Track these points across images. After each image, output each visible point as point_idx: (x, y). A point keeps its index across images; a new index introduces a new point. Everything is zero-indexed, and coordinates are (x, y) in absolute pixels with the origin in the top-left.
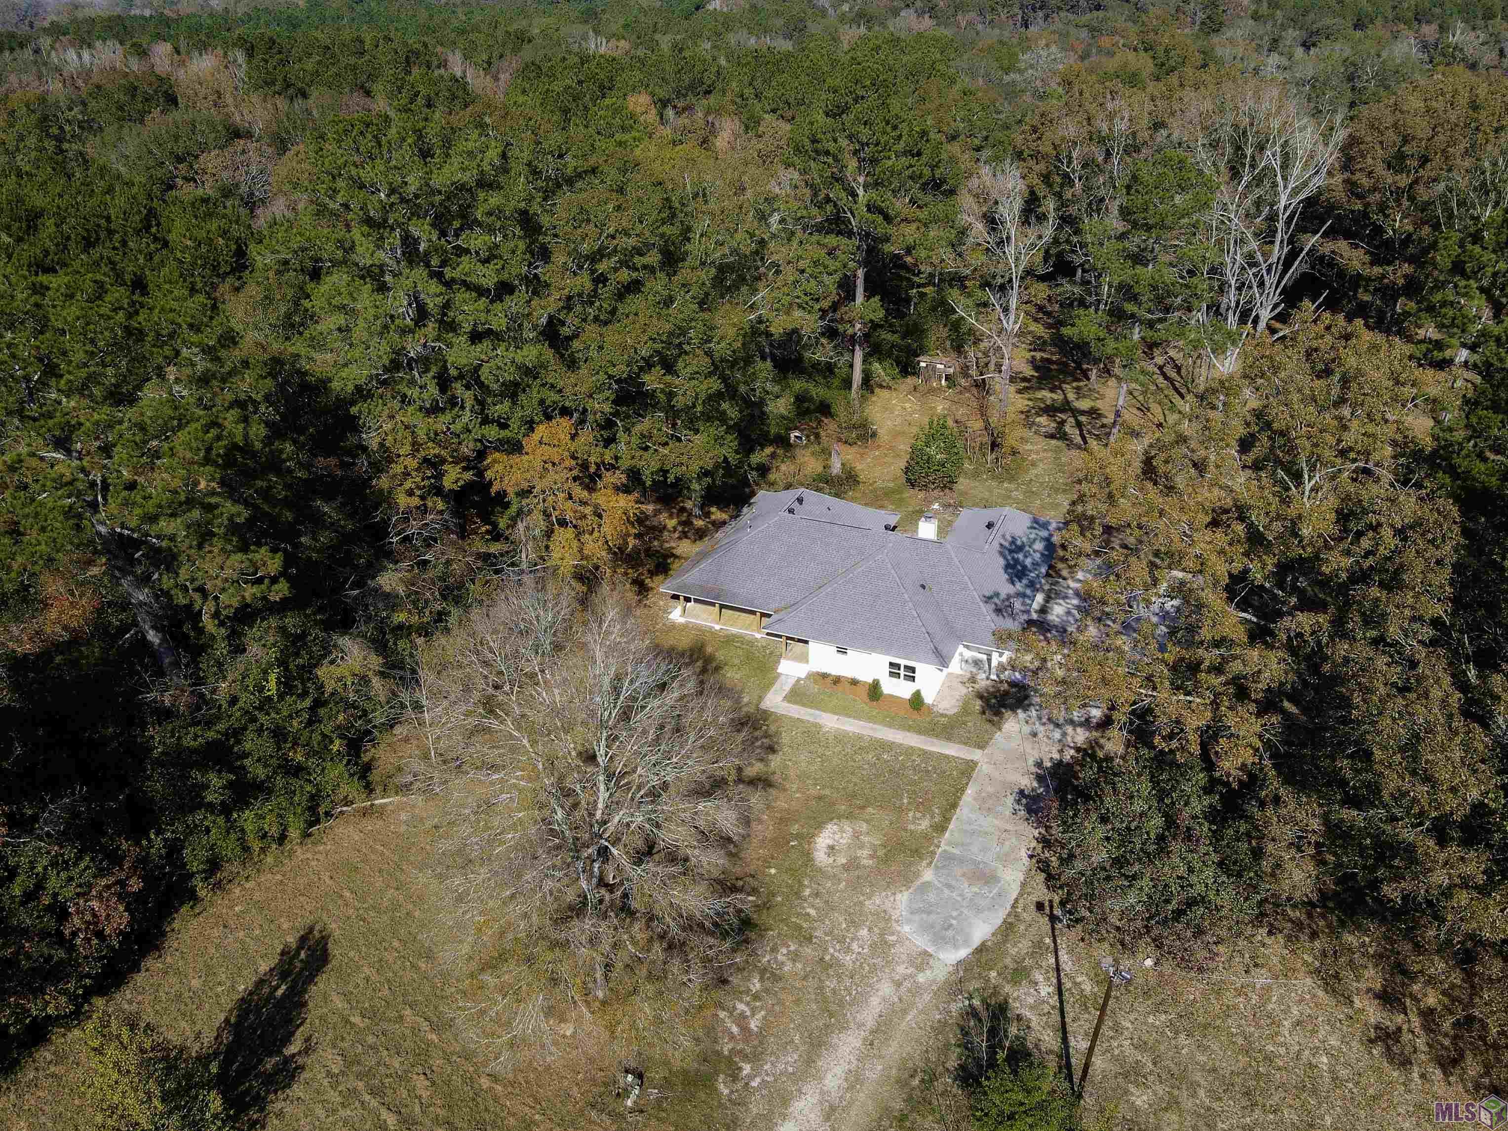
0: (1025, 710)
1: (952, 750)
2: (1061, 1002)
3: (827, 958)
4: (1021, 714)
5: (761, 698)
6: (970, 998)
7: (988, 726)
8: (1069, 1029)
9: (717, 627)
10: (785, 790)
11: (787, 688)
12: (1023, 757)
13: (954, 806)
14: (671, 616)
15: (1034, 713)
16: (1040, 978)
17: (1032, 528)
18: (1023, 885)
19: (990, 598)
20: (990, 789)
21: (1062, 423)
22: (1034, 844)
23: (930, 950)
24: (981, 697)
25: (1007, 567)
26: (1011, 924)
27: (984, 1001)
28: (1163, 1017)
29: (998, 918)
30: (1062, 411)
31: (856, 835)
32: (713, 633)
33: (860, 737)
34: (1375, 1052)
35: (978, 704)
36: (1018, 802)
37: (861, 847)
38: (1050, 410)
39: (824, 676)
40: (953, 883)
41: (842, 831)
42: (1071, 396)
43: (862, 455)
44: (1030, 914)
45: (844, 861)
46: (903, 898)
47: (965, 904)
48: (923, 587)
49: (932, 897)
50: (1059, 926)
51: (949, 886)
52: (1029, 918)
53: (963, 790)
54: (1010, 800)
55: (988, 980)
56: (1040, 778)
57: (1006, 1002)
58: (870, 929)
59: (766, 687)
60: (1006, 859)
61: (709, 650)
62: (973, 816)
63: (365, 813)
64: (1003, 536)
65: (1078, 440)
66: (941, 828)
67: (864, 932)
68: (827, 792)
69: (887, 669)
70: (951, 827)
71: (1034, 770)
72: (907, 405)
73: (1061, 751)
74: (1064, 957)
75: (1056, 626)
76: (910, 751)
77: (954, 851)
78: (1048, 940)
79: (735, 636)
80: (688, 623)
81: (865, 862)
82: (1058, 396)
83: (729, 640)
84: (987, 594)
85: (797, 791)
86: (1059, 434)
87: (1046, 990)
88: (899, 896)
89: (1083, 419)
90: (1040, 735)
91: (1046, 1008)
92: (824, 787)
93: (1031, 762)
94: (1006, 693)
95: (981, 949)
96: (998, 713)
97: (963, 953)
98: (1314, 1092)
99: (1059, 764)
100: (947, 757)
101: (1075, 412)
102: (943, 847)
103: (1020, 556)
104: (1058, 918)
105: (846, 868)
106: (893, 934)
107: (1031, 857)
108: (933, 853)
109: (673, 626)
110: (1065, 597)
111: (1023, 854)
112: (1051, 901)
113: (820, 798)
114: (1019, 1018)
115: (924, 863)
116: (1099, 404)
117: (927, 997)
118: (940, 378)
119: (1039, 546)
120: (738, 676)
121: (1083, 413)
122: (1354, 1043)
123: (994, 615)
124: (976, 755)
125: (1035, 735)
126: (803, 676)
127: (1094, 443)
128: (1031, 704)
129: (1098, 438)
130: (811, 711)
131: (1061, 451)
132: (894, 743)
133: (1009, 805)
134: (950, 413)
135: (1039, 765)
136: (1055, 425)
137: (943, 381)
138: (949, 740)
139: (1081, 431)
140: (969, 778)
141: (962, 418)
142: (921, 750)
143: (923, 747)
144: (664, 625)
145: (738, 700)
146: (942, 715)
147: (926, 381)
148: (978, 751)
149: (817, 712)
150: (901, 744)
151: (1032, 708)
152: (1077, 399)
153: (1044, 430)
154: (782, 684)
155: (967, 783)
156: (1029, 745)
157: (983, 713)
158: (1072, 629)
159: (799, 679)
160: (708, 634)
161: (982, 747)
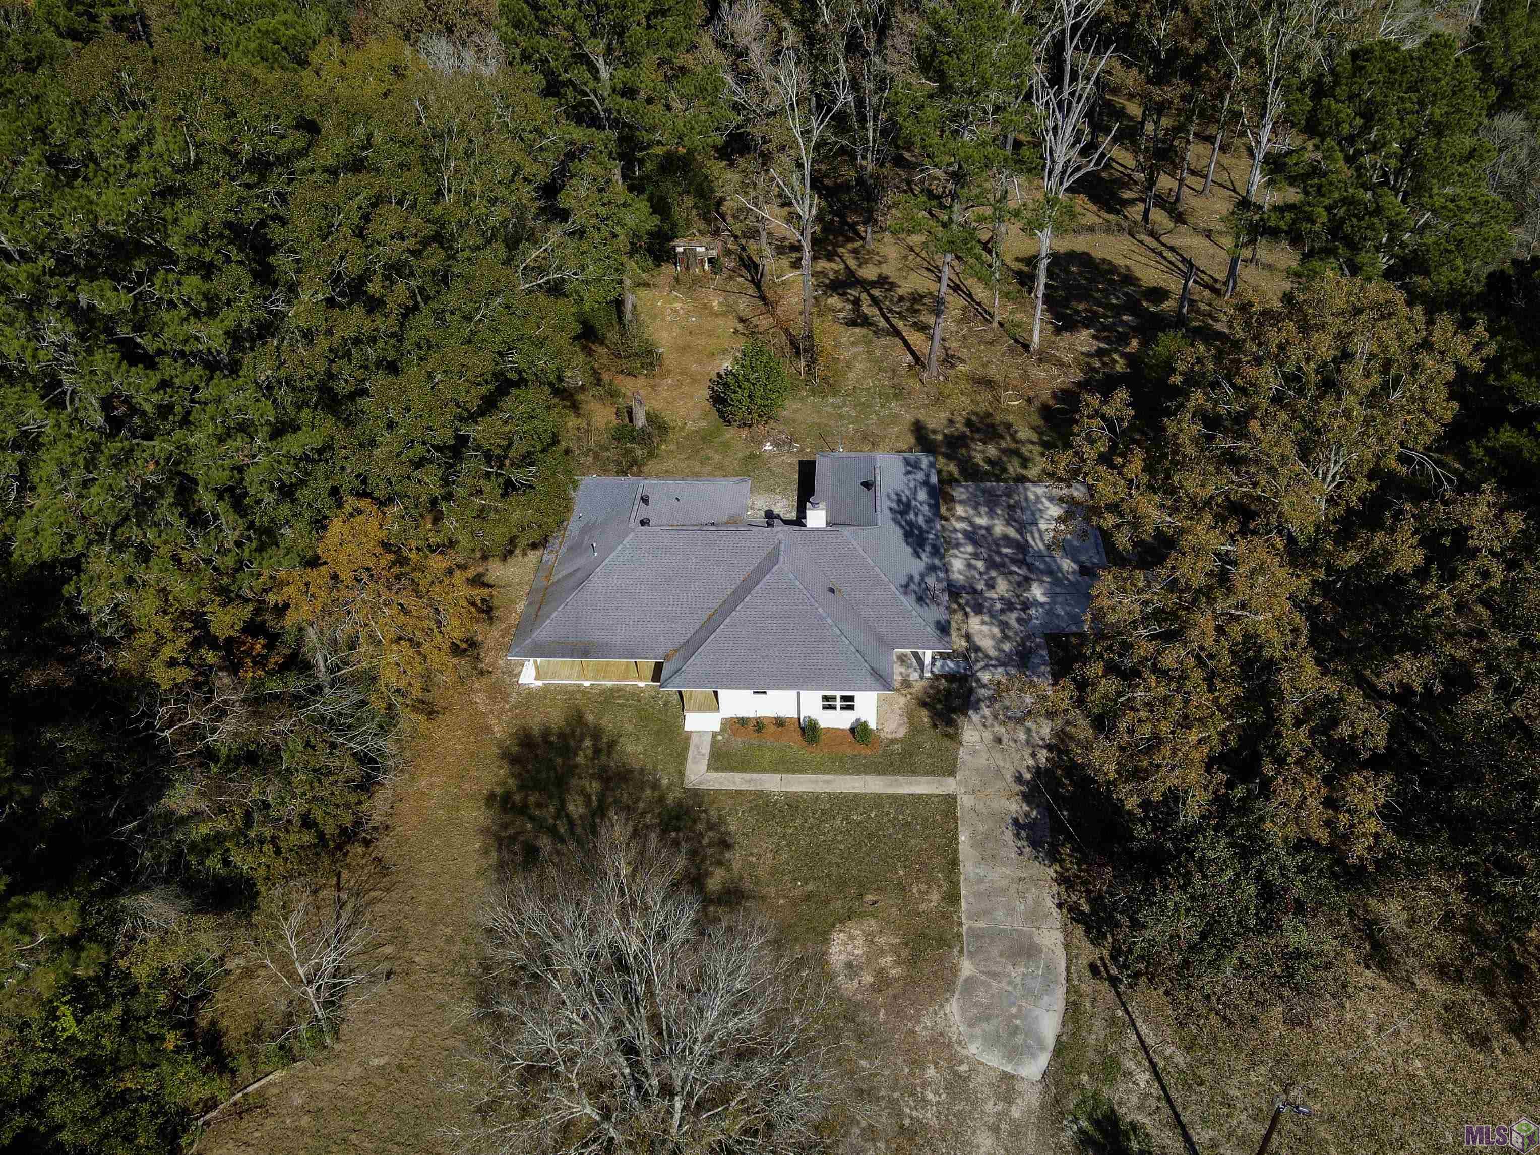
0: (977, 709)
1: (922, 786)
2: (1163, 1088)
3: (907, 1122)
4: (975, 718)
5: (681, 774)
6: (1076, 1120)
7: (947, 743)
8: (1185, 1120)
9: (587, 684)
10: (764, 898)
11: (706, 750)
12: (998, 771)
13: (954, 863)
14: (523, 679)
15: (986, 712)
16: (1131, 1065)
17: (908, 473)
18: (1067, 946)
19: (906, 586)
20: (981, 828)
21: (857, 302)
22: (1055, 889)
23: (1009, 1069)
24: (924, 704)
25: (908, 535)
26: (1074, 1003)
27: (1090, 1118)
28: (1262, 1070)
29: (1057, 999)
30: (852, 285)
31: (870, 939)
32: (584, 692)
33: (816, 797)
34: (1455, 1037)
35: (924, 716)
36: (1017, 836)
37: (882, 953)
38: (837, 286)
39: (743, 722)
40: (998, 969)
41: (852, 938)
42: (852, 263)
43: (653, 387)
44: (1088, 985)
45: (870, 979)
46: (953, 1008)
47: (1018, 993)
48: (832, 590)
49: (981, 996)
50: (1122, 988)
51: (994, 975)
52: (1089, 990)
53: (955, 839)
54: (1009, 835)
55: (1083, 1088)
56: (1027, 797)
57: (1113, 1111)
58: (936, 1064)
59: (681, 756)
60: (1035, 916)
61: (590, 718)
62: (981, 871)
63: (240, 1112)
64: (888, 496)
65: (882, 323)
66: (953, 898)
67: (931, 1072)
68: (810, 887)
69: (820, 703)
70: (963, 893)
71: (1018, 788)
72: (677, 306)
73: (1034, 755)
74: (1143, 1028)
75: (964, 587)
76: (878, 800)
77: (979, 925)
78: (1120, 1013)
79: (612, 690)
80: (546, 686)
81: (895, 972)
82: (838, 266)
83: (609, 697)
84: (904, 582)
85: (778, 896)
86: (858, 320)
87: (1143, 1078)
88: (947, 1008)
89: (876, 292)
90: (1005, 740)
91: (1154, 1103)
92: (806, 882)
93: (1009, 777)
94: (948, 693)
95: (1059, 1050)
96: (951, 723)
97: (1043, 1060)
98: (1426, 1110)
99: (1038, 772)
100: (920, 796)
101: (866, 285)
102: (967, 924)
103: (912, 516)
104: (1116, 978)
105: (877, 988)
106: (961, 1062)
107: (1059, 906)
108: (959, 935)
109: (531, 695)
110: (958, 546)
111: (1050, 904)
112: (1102, 959)
113: (809, 897)
114: (1134, 1127)
115: (956, 952)
116: (886, 270)
117: (1032, 1136)
118: (702, 261)
119: (922, 495)
120: (640, 748)
121: (873, 284)
122: (1434, 1034)
123: (918, 607)
124: (949, 786)
125: (999, 741)
126: (717, 728)
127: (900, 324)
128: (979, 700)
129: (902, 317)
130: (747, 776)
131: (870, 341)
132: (856, 795)
133: (1011, 843)
134: (729, 309)
135: (1019, 779)
136: (850, 306)
137: (706, 266)
138: (914, 773)
139: (881, 309)
140: (956, 819)
141: (746, 314)
142: (889, 796)
143: (890, 791)
144: (519, 694)
145: (655, 786)
146: (893, 741)
147: (687, 268)
148: (951, 780)
149: (755, 776)
150: (865, 794)
151: (982, 705)
152: (860, 266)
153: (841, 315)
154: (697, 747)
155: (956, 828)
156: (998, 756)
157: (935, 726)
158: (980, 586)
159: (715, 735)
160: (578, 696)
161: (952, 773)
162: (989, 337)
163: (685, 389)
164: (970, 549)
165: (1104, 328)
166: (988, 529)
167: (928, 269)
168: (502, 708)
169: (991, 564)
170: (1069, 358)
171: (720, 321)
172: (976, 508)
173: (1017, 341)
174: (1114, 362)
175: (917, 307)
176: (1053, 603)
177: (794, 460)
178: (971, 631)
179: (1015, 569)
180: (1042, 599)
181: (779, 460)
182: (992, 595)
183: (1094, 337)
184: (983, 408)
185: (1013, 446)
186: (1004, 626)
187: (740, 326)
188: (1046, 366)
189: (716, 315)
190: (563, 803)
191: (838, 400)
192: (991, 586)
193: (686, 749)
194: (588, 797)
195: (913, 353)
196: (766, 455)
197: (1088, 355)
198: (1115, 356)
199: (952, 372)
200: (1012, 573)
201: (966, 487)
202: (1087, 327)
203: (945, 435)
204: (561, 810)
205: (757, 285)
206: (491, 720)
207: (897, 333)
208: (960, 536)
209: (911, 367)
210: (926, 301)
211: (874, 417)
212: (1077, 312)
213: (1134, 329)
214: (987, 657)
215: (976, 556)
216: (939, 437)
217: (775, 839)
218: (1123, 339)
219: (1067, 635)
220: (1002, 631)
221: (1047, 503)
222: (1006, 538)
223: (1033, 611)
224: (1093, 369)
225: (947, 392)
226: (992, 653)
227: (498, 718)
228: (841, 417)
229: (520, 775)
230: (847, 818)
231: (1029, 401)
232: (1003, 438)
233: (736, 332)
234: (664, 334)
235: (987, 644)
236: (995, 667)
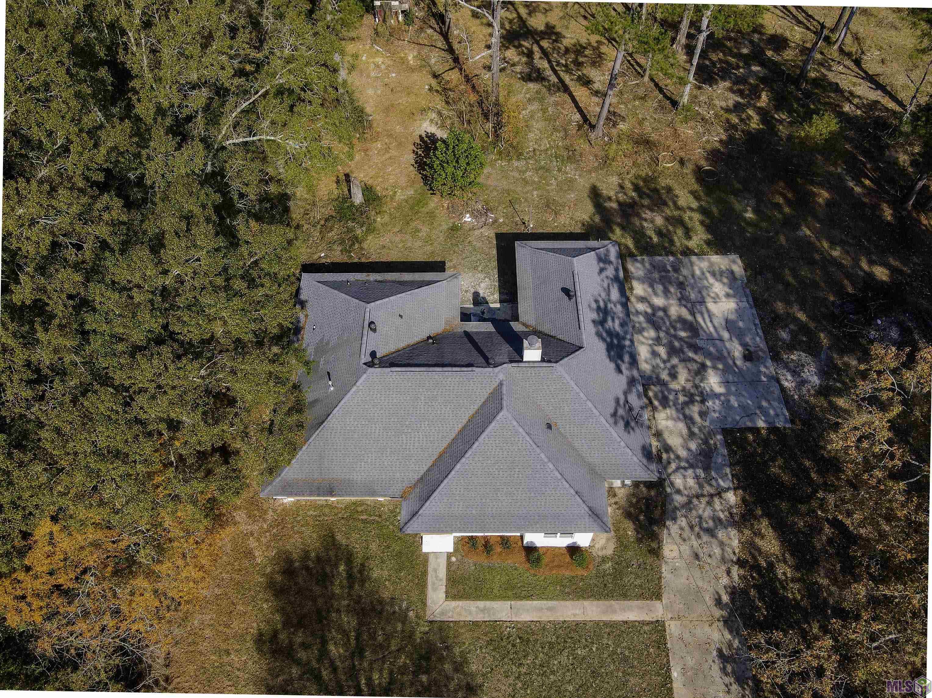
0: (674, 519)
5: (424, 604)
7: (650, 560)
11: (442, 573)
15: (683, 522)
17: (601, 271)
20: (690, 662)
21: (530, 54)
24: (628, 515)
30: (526, 38)
33: (542, 627)
35: (629, 529)
36: (723, 670)
38: (513, 37)
43: (366, 151)
53: (668, 678)
56: (727, 623)
59: (422, 581)
61: (340, 537)
65: (553, 79)
71: (717, 612)
72: (379, 60)
73: (728, 572)
75: (652, 378)
76: (597, 629)
80: (298, 503)
82: (511, 15)
83: (353, 512)
86: (533, 75)
89: (545, 44)
90: (701, 555)
93: (709, 600)
94: (648, 502)
96: (652, 536)
101: (536, 36)
109: (285, 511)
110: (641, 331)
118: (396, 13)
120: (385, 573)
121: (542, 35)
123: (625, 436)
124: (657, 610)
125: (696, 556)
126: (450, 549)
127: (567, 78)
128: (676, 508)
129: (568, 70)
130: (481, 604)
131: (543, 98)
132: (577, 624)
133: (718, 679)
134: (424, 63)
135: (718, 602)
136: (524, 59)
137: (401, 18)
138: (625, 596)
139: (549, 62)
140: (666, 651)
141: (439, 69)
142: (607, 624)
143: (605, 618)
144: (274, 511)
145: (404, 619)
146: (604, 560)
147: (384, 21)
148: (657, 604)
149: (488, 604)
150: (585, 623)
151: (679, 514)
152: (530, 14)
153: (518, 69)
154: (435, 570)
155: (668, 662)
156: (697, 573)
157: (639, 541)
158: (664, 376)
159: (449, 555)
160: (327, 510)
161: (658, 596)
162: (641, 92)
163: (393, 153)
164: (652, 333)
165: (739, 80)
166: (665, 310)
167: (585, 18)
168: (262, 527)
169: (672, 351)
170: (710, 115)
171: (415, 76)
172: (652, 286)
173: (665, 96)
174: (749, 118)
175: (581, 59)
176: (728, 393)
177: (489, 233)
178: (660, 427)
179: (691, 354)
180: (719, 389)
181: (477, 232)
182: (674, 386)
183: (731, 90)
184: (645, 171)
185: (676, 213)
186: (688, 420)
187: (434, 82)
188: (692, 123)
189: (412, 70)
190: (324, 642)
191: (521, 164)
192: (674, 376)
193: (425, 573)
194: (345, 633)
195: (580, 110)
196: (466, 227)
197: (727, 110)
198: (751, 112)
199: (614, 131)
200: (690, 360)
201: (642, 262)
202: (723, 79)
203: (620, 204)
204: (324, 653)
205: (445, 36)
206: (252, 543)
207: (566, 89)
208: (642, 319)
209: (580, 127)
210: (587, 52)
211: (553, 181)
212: (713, 63)
213: (763, 80)
214: (678, 457)
215: (658, 340)
216: (614, 205)
217: (511, 680)
218: (755, 93)
219: (740, 430)
220: (689, 429)
221: (711, 280)
222: (681, 320)
223: (710, 404)
224: (734, 127)
225: (611, 154)
226: (683, 453)
227: (258, 540)
228: (526, 182)
229: (283, 609)
230: (572, 653)
231: (682, 162)
232: (665, 204)
233: (431, 89)
234: (370, 92)
235: (674, 441)
236: (685, 469)
